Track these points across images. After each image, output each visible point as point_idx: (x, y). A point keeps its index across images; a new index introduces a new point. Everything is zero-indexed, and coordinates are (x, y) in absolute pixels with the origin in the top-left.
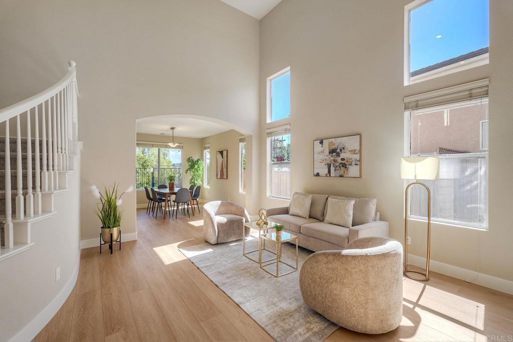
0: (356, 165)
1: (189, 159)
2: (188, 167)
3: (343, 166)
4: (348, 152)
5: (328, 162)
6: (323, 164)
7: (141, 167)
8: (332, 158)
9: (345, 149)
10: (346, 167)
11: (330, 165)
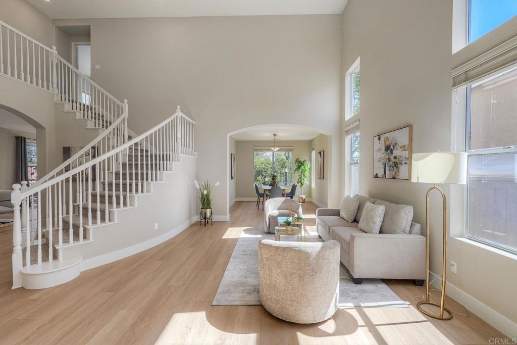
0: (406, 164)
1: (297, 160)
2: (296, 168)
3: (395, 166)
4: (399, 148)
5: (384, 161)
6: (381, 163)
7: (280, 168)
8: (387, 157)
9: (397, 144)
10: (397, 167)
11: (386, 164)
